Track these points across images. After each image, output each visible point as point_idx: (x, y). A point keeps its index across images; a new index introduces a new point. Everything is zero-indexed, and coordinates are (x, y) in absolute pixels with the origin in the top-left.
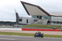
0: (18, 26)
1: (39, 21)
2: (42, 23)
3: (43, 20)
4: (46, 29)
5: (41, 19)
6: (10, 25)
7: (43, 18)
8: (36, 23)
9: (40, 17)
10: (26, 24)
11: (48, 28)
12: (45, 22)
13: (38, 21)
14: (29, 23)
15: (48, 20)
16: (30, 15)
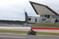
0: (27, 25)
1: (48, 20)
2: (50, 22)
3: (51, 19)
4: (54, 28)
5: (49, 18)
6: (20, 24)
7: (51, 17)
8: (44, 22)
9: (48, 17)
10: (35, 23)
11: (56, 26)
12: (53, 20)
13: (46, 20)
14: (38, 22)
15: (55, 19)
16: (38, 14)
